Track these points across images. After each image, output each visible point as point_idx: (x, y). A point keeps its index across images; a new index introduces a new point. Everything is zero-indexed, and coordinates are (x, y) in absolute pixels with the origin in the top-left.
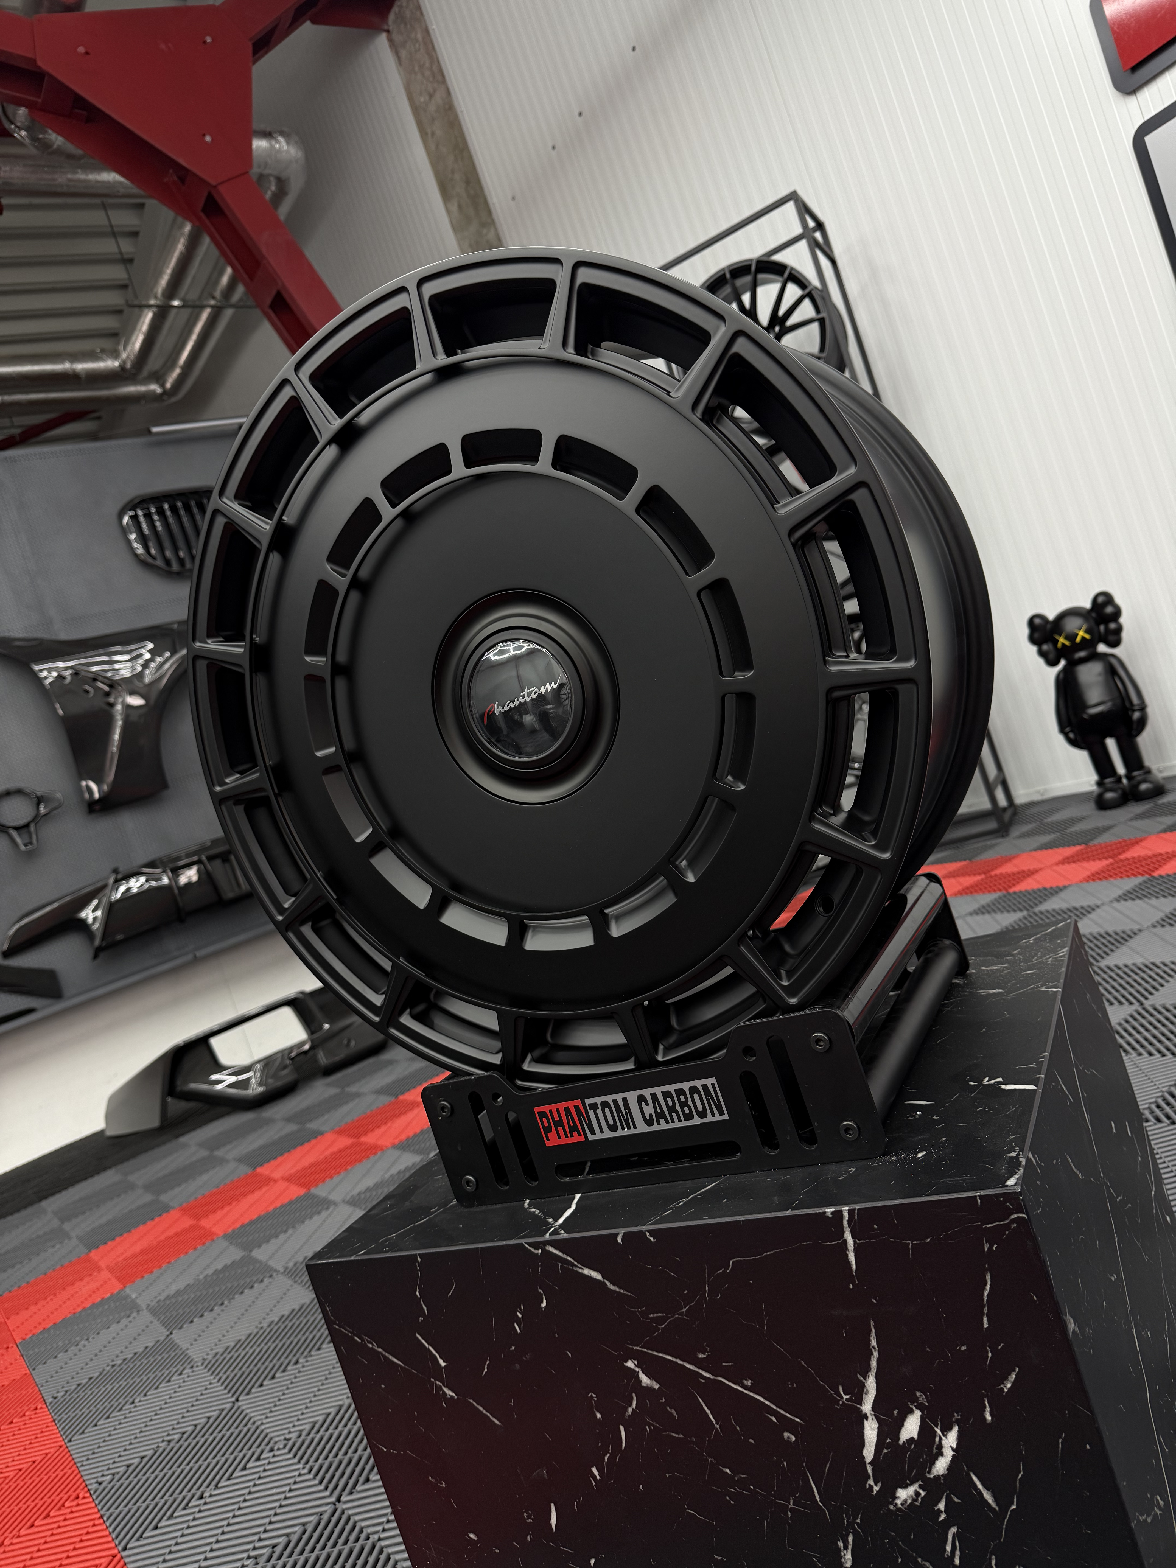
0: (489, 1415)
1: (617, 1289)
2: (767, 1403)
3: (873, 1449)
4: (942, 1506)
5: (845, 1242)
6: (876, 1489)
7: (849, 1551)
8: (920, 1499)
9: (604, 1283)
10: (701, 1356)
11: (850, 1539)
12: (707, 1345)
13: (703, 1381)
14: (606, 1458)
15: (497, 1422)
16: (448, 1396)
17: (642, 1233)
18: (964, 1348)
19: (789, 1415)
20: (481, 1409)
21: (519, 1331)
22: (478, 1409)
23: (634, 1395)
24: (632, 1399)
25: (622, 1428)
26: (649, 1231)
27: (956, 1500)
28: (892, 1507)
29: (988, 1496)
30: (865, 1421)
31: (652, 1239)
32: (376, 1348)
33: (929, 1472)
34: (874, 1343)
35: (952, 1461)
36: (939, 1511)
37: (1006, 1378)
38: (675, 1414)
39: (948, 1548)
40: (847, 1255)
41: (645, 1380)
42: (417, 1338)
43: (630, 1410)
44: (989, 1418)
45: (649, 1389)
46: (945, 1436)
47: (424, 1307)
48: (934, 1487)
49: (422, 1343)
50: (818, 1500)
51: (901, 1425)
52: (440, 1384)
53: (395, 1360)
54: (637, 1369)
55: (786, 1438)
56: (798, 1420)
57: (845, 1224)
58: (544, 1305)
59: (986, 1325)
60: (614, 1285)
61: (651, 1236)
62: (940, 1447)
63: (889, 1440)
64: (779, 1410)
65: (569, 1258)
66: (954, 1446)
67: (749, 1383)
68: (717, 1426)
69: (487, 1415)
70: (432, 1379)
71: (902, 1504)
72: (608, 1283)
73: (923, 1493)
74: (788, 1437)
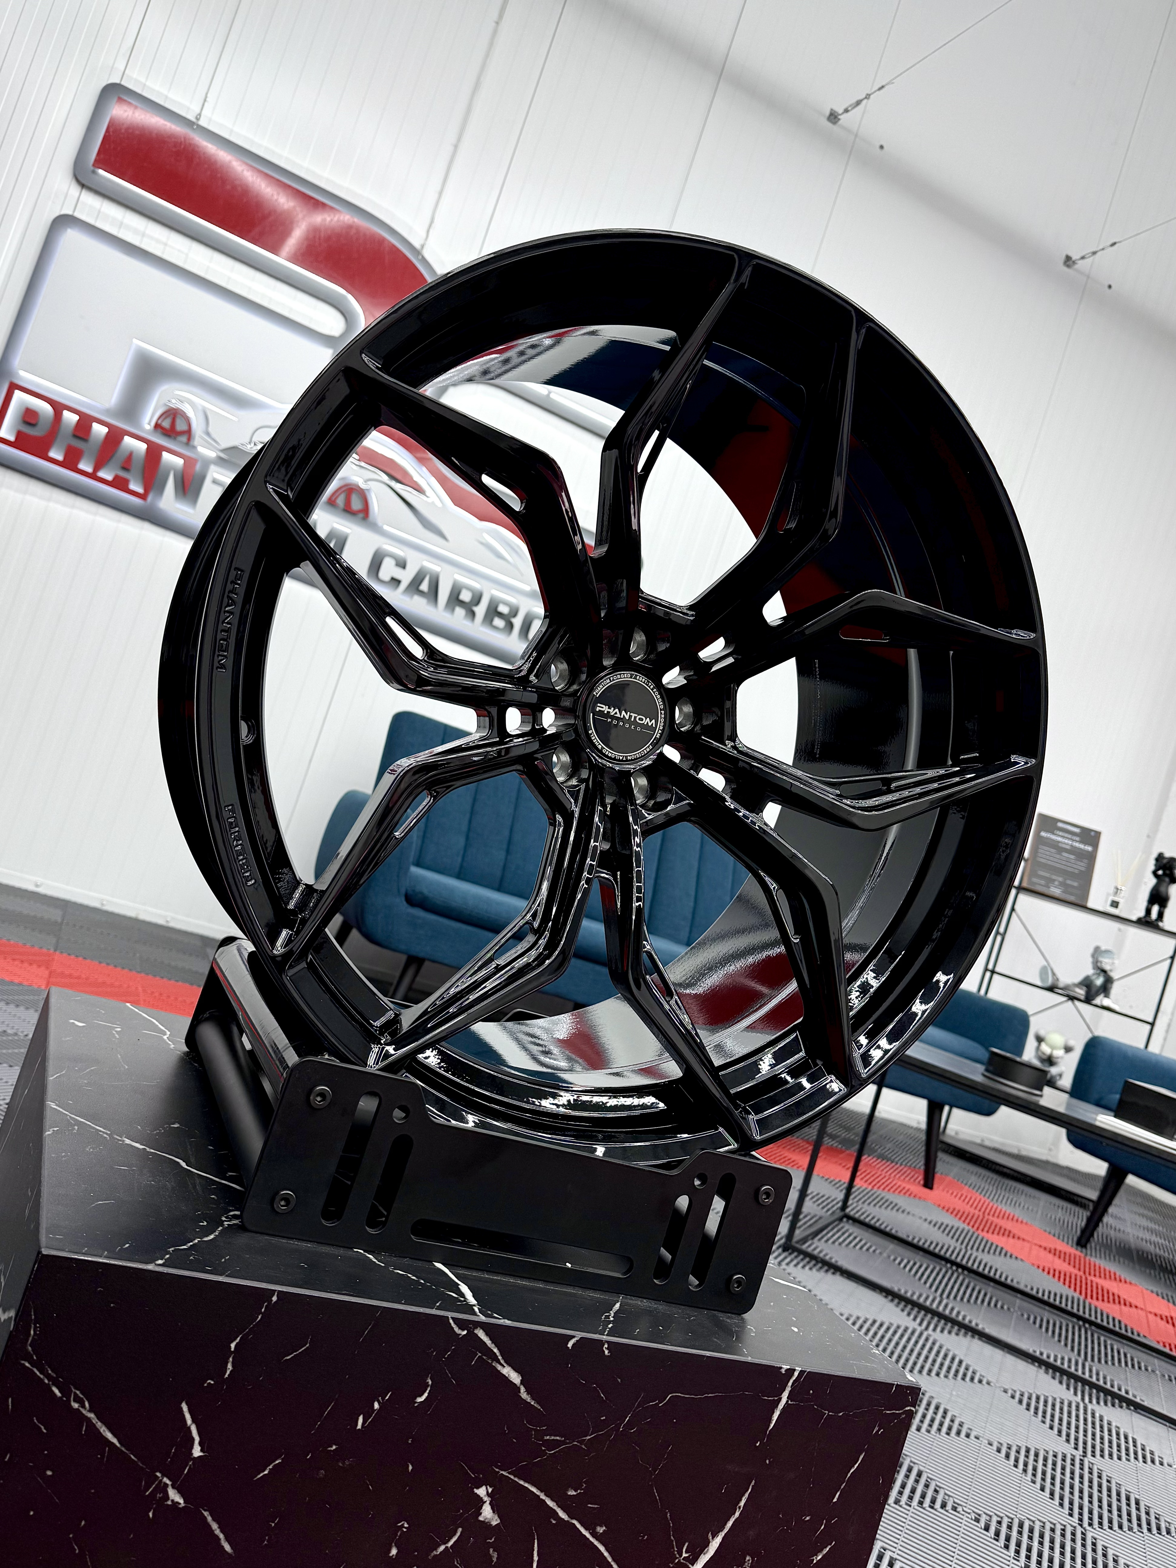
0: (221, 1536)
1: (529, 1400)
2: (606, 1554)
5: (780, 1399)
9: (519, 1389)
10: (572, 1493)
12: (585, 1482)
13: (554, 1522)
15: (227, 1547)
16: (169, 1503)
17: (602, 1343)
18: (808, 1518)
20: (215, 1526)
21: (359, 1426)
22: (210, 1526)
23: (460, 1530)
24: (455, 1534)
26: (608, 1342)
31: (606, 1352)
32: (84, 1412)
34: (742, 1504)
37: (821, 1551)
38: (495, 1559)
40: (773, 1413)
41: (487, 1513)
42: (182, 1408)
43: (442, 1548)
45: (486, 1525)
47: (230, 1366)
49: (184, 1416)
52: (168, 1482)
53: (109, 1436)
54: (486, 1499)
57: (790, 1384)
58: (420, 1400)
60: (528, 1394)
61: (607, 1349)
65: (496, 1350)
67: (600, 1530)
69: (218, 1536)
70: (158, 1474)
72: (523, 1389)
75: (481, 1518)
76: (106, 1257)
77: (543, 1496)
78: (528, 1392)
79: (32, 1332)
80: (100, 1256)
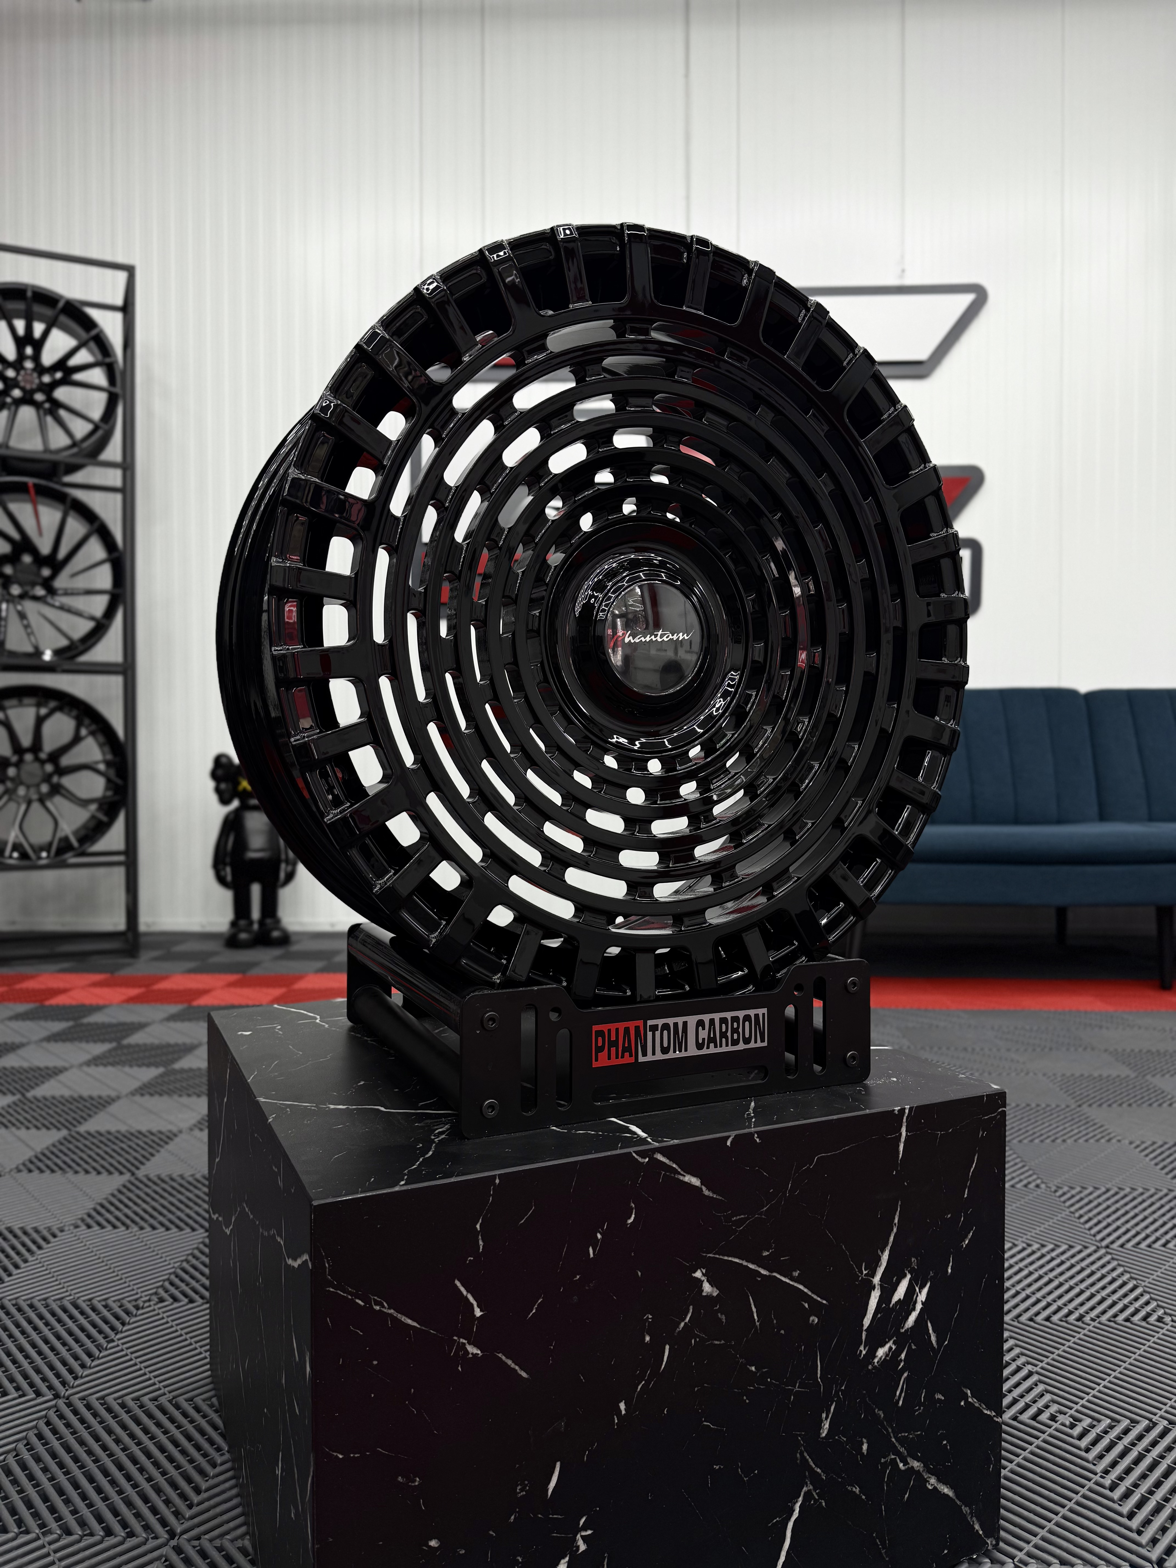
0: (517, 1368)
1: (711, 1195)
2: (806, 1290)
3: (871, 1316)
4: (903, 1356)
5: (901, 1134)
6: (864, 1352)
7: (829, 1420)
8: (890, 1354)
9: (701, 1189)
10: (766, 1254)
11: (833, 1407)
12: (773, 1243)
13: (759, 1279)
14: (639, 1387)
15: (524, 1374)
16: (470, 1356)
17: (752, 1134)
18: (949, 1216)
19: (819, 1299)
20: (509, 1362)
21: (592, 1255)
22: (506, 1363)
23: (691, 1307)
24: (688, 1312)
25: (667, 1347)
26: (756, 1132)
27: (914, 1347)
28: (870, 1367)
29: (933, 1339)
30: (873, 1292)
31: (758, 1140)
32: (385, 1311)
33: (902, 1328)
34: (896, 1221)
35: (919, 1314)
36: (901, 1360)
37: (966, 1237)
38: (724, 1321)
39: (898, 1393)
40: (898, 1146)
41: (707, 1288)
42: (456, 1285)
43: (682, 1324)
44: (950, 1271)
45: (709, 1297)
46: (920, 1292)
47: (481, 1243)
48: (903, 1340)
49: (459, 1290)
50: (819, 1376)
51: (895, 1289)
52: (464, 1341)
53: (409, 1322)
54: (703, 1278)
55: (810, 1322)
56: (824, 1302)
57: (905, 1120)
58: (630, 1221)
59: (966, 1196)
60: (709, 1191)
61: (758, 1137)
62: (916, 1302)
63: (884, 1305)
64: (813, 1295)
65: (674, 1166)
66: (924, 1300)
67: (796, 1274)
68: (758, 1324)
69: (514, 1369)
70: (455, 1338)
71: (878, 1362)
72: (704, 1188)
73: (894, 1347)
74: (813, 1321)
75: (704, 1294)
76: (362, 1192)
77: (745, 1263)
78: (709, 1189)
79: (327, 1265)
80: (357, 1193)
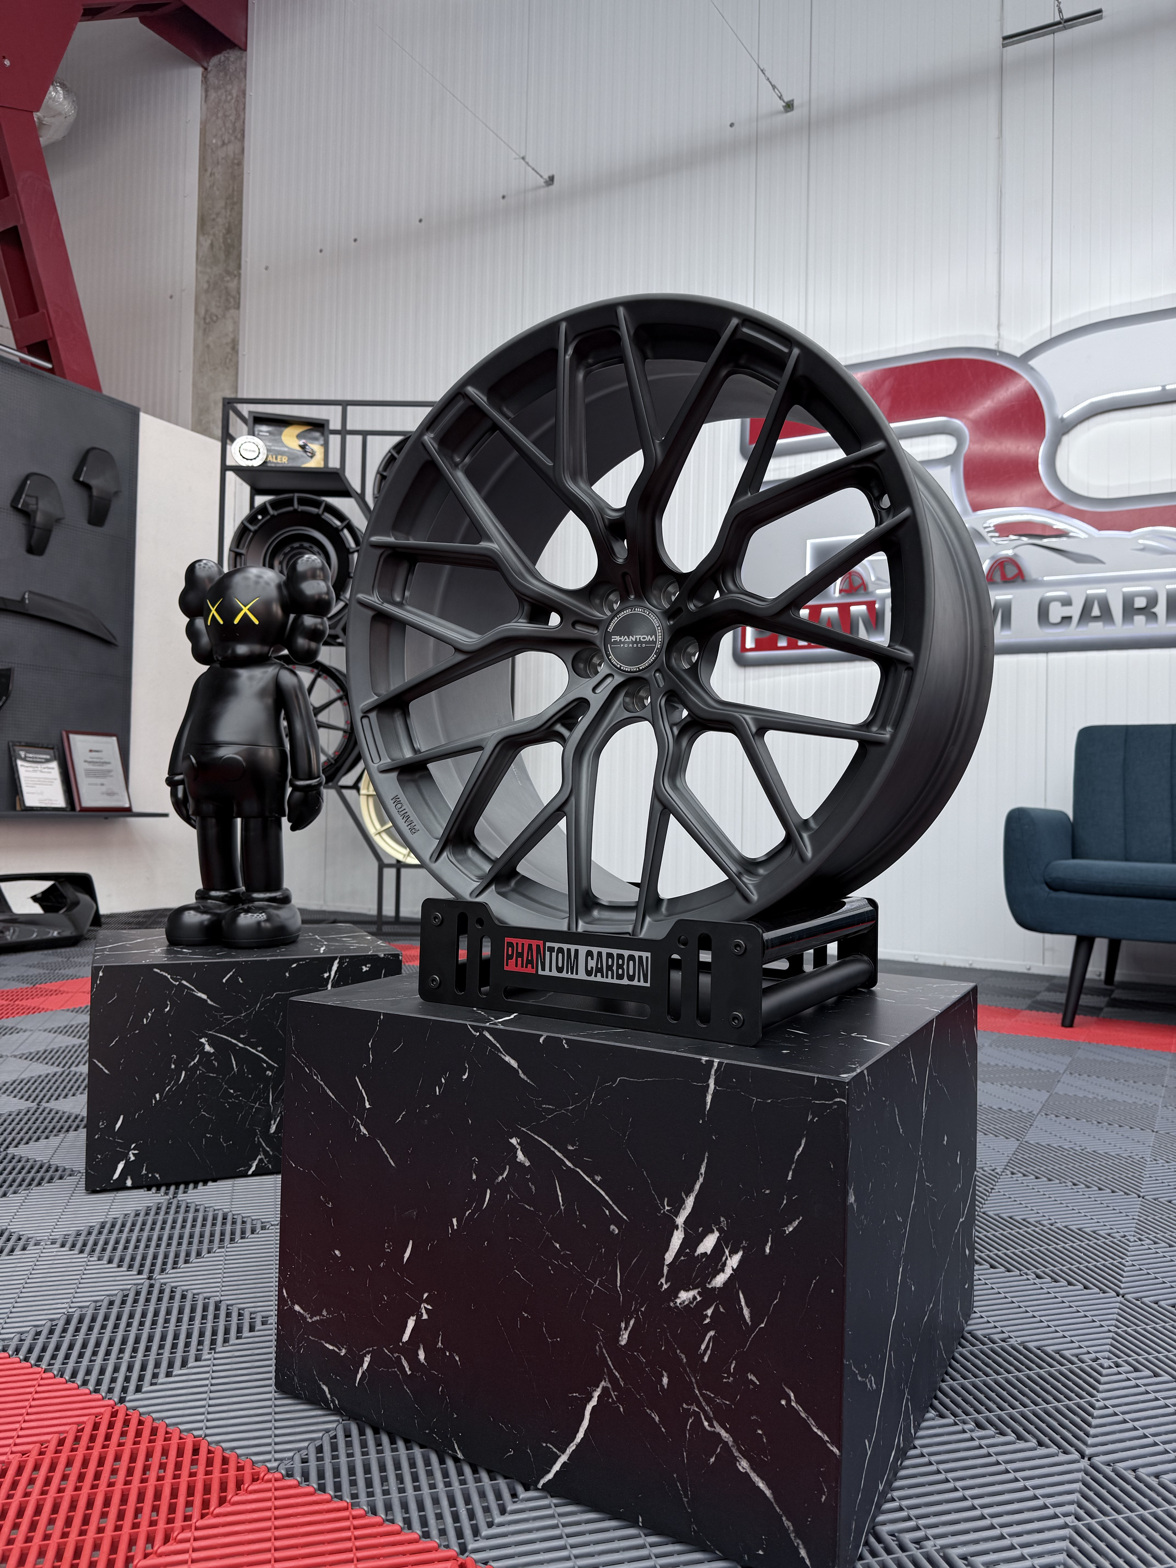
0: (388, 1156)
1: (526, 1079)
2: (607, 1198)
3: (674, 1254)
4: (709, 1312)
5: (708, 1086)
6: (665, 1286)
7: (628, 1332)
8: (695, 1303)
9: (517, 1071)
10: (570, 1148)
11: (632, 1322)
12: (577, 1140)
13: (565, 1169)
14: (467, 1213)
15: (392, 1163)
16: (362, 1133)
17: (561, 1040)
18: (767, 1192)
19: (619, 1212)
20: (384, 1150)
21: (438, 1094)
22: (382, 1149)
23: (508, 1167)
24: (505, 1169)
25: (489, 1191)
26: (566, 1039)
27: (722, 1310)
28: (672, 1304)
29: (746, 1312)
30: (675, 1231)
31: (566, 1046)
32: (318, 1080)
33: (709, 1283)
34: (703, 1170)
35: (729, 1278)
36: (706, 1316)
37: (790, 1223)
38: (534, 1191)
39: (703, 1347)
40: (706, 1097)
41: (520, 1156)
42: (356, 1080)
43: (500, 1178)
44: (768, 1251)
45: (521, 1164)
46: (731, 1256)
47: (371, 1056)
48: (709, 1296)
49: (358, 1085)
50: (618, 1285)
51: (700, 1239)
52: (359, 1121)
53: (331, 1094)
54: (518, 1146)
55: (611, 1229)
56: (625, 1218)
57: (713, 1073)
58: (465, 1077)
59: (789, 1178)
61: (566, 1043)
62: (724, 1264)
63: (688, 1250)
64: (613, 1206)
65: (498, 1045)
66: (735, 1267)
67: (598, 1178)
68: (562, 1208)
69: (386, 1156)
70: (354, 1116)
71: (680, 1304)
72: (520, 1072)
73: (699, 1299)
74: (613, 1230)
75: (518, 1160)
77: (552, 1149)
78: (524, 1072)
79: (293, 1040)
